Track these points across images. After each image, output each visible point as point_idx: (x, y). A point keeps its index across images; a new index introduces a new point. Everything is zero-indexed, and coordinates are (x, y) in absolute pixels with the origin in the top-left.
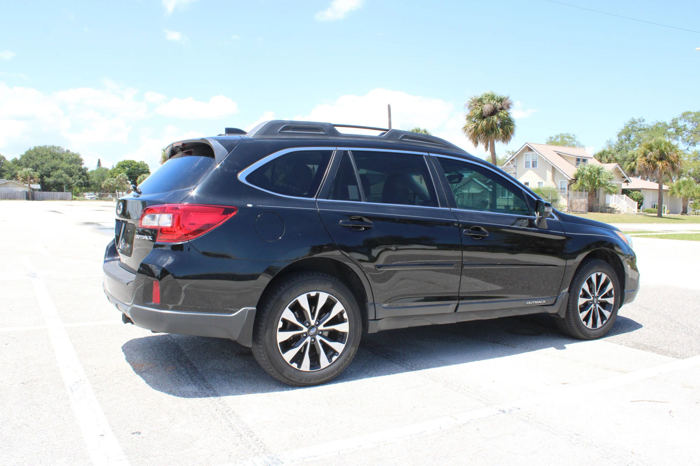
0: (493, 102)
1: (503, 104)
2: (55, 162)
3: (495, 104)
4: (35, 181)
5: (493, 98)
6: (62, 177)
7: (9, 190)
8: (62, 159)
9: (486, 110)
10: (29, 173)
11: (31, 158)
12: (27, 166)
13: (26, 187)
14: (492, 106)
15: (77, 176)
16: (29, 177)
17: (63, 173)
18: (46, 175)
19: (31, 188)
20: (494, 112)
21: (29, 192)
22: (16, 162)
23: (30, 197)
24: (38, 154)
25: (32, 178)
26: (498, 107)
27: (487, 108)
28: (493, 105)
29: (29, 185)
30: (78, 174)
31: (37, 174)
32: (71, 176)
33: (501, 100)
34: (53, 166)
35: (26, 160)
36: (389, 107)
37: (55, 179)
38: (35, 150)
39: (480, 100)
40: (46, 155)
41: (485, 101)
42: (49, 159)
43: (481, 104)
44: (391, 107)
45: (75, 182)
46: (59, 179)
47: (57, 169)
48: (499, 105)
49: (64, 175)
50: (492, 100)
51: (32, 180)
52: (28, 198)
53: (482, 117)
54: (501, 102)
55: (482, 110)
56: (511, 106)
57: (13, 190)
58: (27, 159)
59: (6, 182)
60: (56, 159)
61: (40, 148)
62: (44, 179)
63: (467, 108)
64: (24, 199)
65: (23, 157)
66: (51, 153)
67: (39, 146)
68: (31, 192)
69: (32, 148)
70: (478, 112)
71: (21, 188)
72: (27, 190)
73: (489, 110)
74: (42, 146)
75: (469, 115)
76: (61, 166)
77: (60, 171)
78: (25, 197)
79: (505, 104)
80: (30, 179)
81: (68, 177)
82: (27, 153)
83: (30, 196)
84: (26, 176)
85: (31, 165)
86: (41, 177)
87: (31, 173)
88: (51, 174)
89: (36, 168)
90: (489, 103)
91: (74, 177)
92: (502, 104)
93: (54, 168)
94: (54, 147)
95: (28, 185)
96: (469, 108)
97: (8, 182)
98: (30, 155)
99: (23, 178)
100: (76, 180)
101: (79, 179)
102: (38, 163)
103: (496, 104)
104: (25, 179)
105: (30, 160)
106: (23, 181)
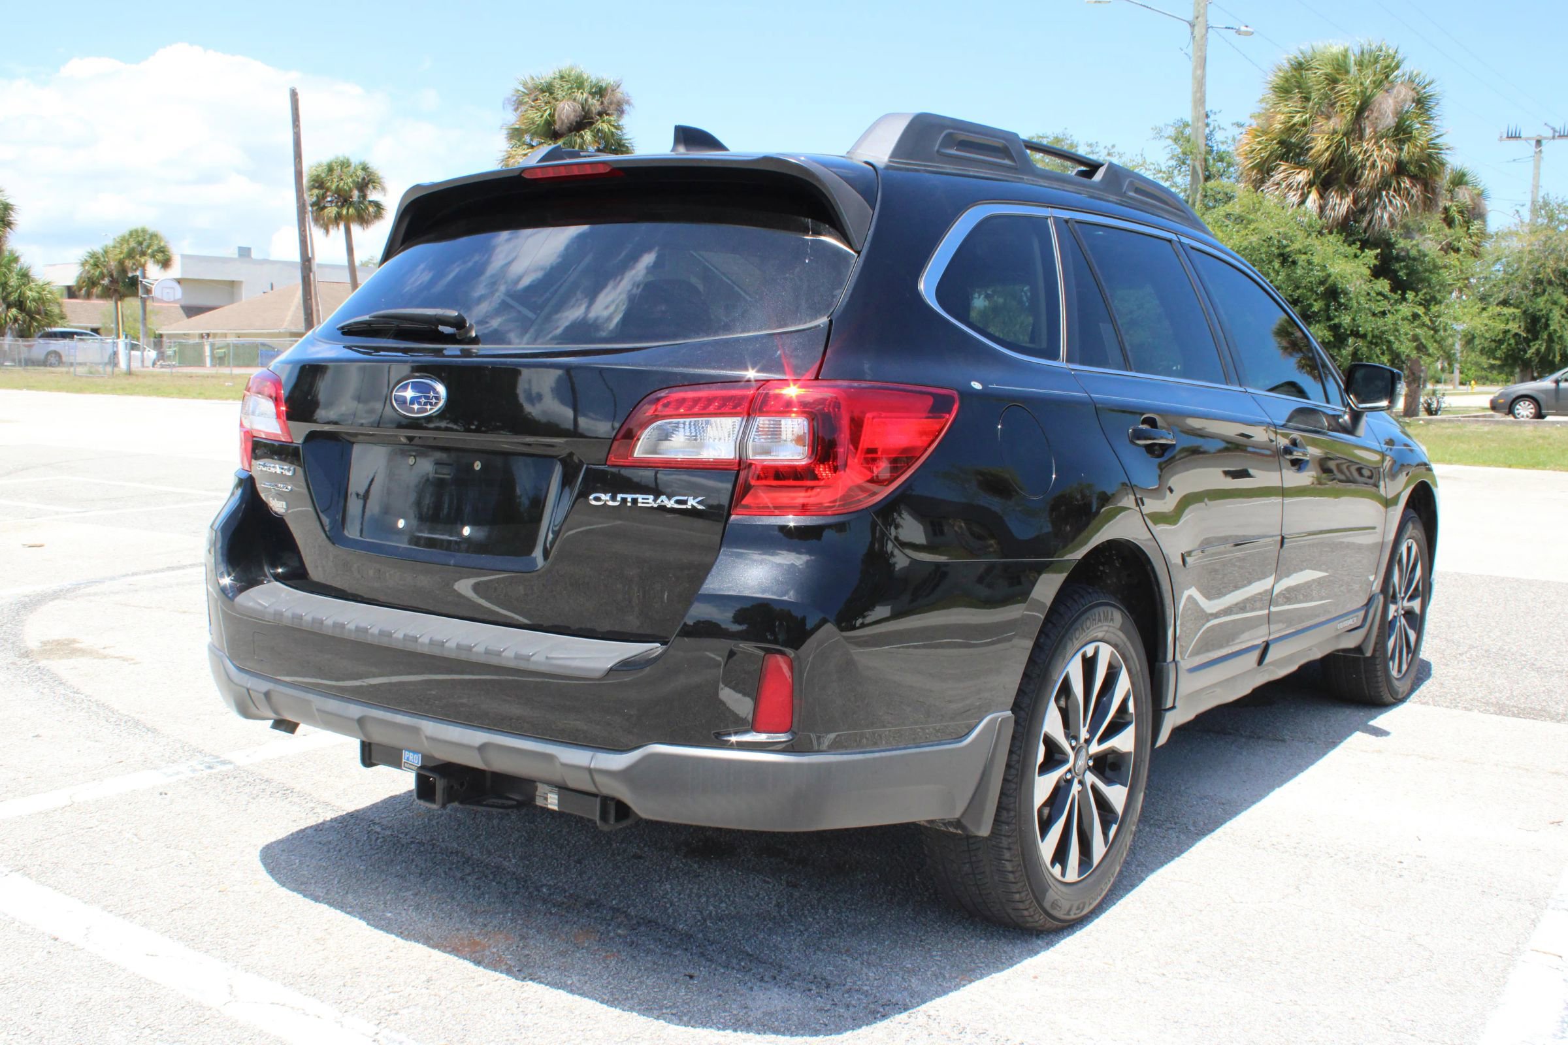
0: (580, 96)
1: (606, 103)
3: (586, 100)
5: (579, 84)
9: (563, 117)
14: (578, 107)
20: (583, 122)
26: (593, 108)
27: (567, 110)
28: (582, 105)
33: (600, 91)
36: (294, 95)
39: (548, 89)
41: (560, 94)
43: (551, 100)
44: (300, 97)
48: (595, 104)
50: (579, 89)
53: (550, 132)
54: (601, 96)
55: (552, 115)
56: (626, 107)
63: (510, 109)
70: (539, 118)
73: (572, 117)
75: (517, 126)
79: (611, 103)
90: (570, 96)
92: (602, 103)
96: (516, 109)
103: (590, 101)
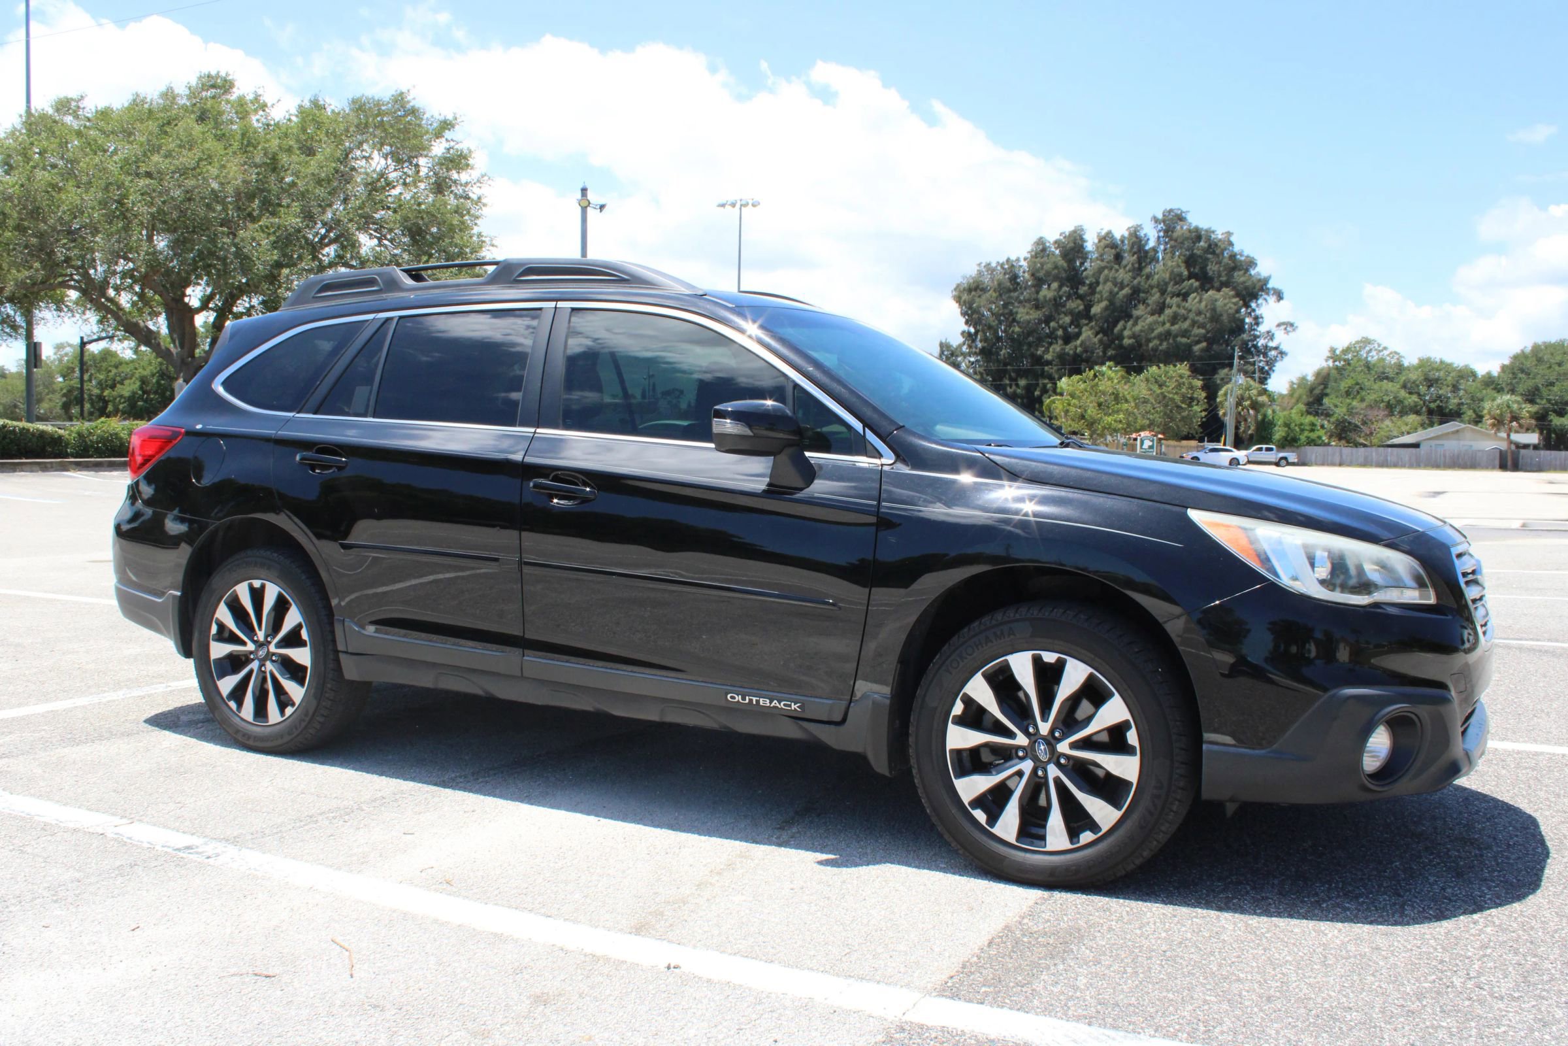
4: (1521, 426)
7: (1464, 446)
10: (1508, 407)
11: (1522, 371)
12: (1510, 392)
13: (1502, 439)
16: (1509, 415)
18: (1555, 411)
19: (1511, 442)
21: (1506, 451)
22: (1489, 380)
23: (1509, 463)
24: (1540, 360)
25: (1515, 418)
29: (1509, 435)
31: (1530, 409)
35: (1511, 376)
38: (1536, 349)
40: (1561, 362)
51: (1514, 424)
52: (1503, 467)
57: (1471, 446)
58: (1513, 373)
59: (1458, 428)
61: (1548, 346)
62: (1551, 421)
64: (1493, 468)
65: (1505, 368)
67: (1545, 342)
68: (1513, 452)
69: (1530, 347)
71: (1490, 442)
72: (1503, 446)
74: (1553, 341)
78: (1497, 462)
80: (1511, 422)
82: (1515, 359)
83: (1510, 461)
84: (1502, 413)
85: (1521, 388)
86: (1541, 416)
87: (1515, 406)
89: (1532, 396)
95: (1504, 435)
97: (1464, 429)
98: (1522, 364)
99: (1495, 418)
102: (1539, 381)
104: (1498, 421)
105: (1520, 375)
106: (1493, 425)
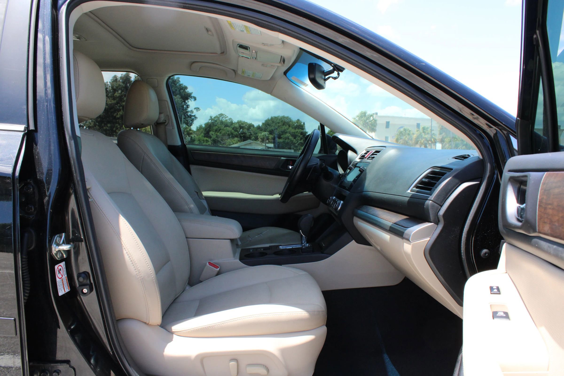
2: (285, 127)
4: (269, 141)
6: (289, 139)
7: (252, 147)
8: (289, 126)
10: (265, 136)
11: (268, 125)
12: (265, 131)
13: (263, 145)
15: (299, 138)
17: (290, 136)
18: (278, 137)
19: (266, 146)
22: (259, 128)
24: (273, 122)
25: (267, 139)
29: (265, 144)
30: (300, 136)
31: (271, 136)
32: (295, 138)
34: (283, 131)
35: (265, 126)
37: (284, 140)
38: (272, 118)
40: (279, 123)
42: (280, 126)
45: (298, 142)
46: (287, 140)
47: (286, 133)
49: (290, 137)
51: (267, 141)
59: (250, 142)
60: (286, 126)
61: (275, 118)
62: (277, 140)
65: (263, 124)
66: (282, 121)
67: (274, 117)
69: (270, 118)
71: (260, 147)
76: (288, 131)
77: (288, 135)
81: (292, 139)
82: (266, 121)
84: (264, 138)
85: (268, 130)
86: (274, 139)
87: (267, 135)
88: (282, 136)
89: (271, 132)
91: (297, 139)
93: (284, 132)
94: (284, 117)
95: (264, 144)
97: (252, 142)
98: (268, 123)
99: (261, 139)
100: (298, 141)
101: (301, 140)
102: (273, 128)
104: (263, 140)
106: (261, 141)
